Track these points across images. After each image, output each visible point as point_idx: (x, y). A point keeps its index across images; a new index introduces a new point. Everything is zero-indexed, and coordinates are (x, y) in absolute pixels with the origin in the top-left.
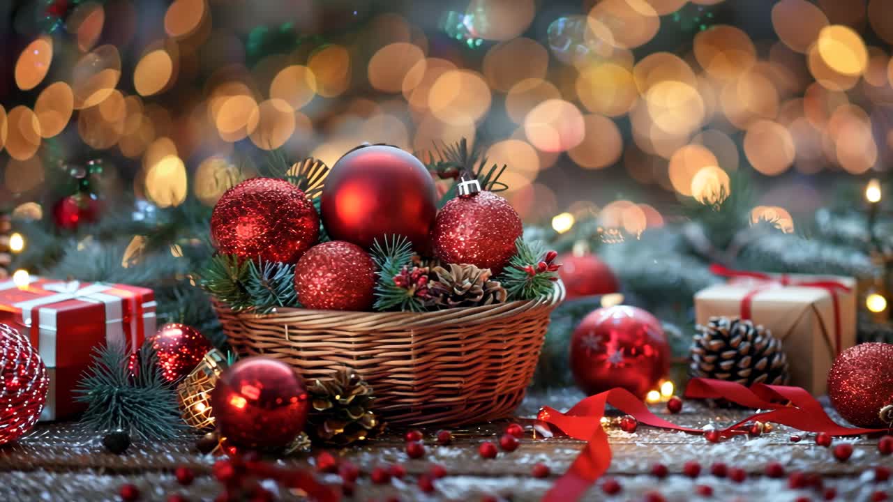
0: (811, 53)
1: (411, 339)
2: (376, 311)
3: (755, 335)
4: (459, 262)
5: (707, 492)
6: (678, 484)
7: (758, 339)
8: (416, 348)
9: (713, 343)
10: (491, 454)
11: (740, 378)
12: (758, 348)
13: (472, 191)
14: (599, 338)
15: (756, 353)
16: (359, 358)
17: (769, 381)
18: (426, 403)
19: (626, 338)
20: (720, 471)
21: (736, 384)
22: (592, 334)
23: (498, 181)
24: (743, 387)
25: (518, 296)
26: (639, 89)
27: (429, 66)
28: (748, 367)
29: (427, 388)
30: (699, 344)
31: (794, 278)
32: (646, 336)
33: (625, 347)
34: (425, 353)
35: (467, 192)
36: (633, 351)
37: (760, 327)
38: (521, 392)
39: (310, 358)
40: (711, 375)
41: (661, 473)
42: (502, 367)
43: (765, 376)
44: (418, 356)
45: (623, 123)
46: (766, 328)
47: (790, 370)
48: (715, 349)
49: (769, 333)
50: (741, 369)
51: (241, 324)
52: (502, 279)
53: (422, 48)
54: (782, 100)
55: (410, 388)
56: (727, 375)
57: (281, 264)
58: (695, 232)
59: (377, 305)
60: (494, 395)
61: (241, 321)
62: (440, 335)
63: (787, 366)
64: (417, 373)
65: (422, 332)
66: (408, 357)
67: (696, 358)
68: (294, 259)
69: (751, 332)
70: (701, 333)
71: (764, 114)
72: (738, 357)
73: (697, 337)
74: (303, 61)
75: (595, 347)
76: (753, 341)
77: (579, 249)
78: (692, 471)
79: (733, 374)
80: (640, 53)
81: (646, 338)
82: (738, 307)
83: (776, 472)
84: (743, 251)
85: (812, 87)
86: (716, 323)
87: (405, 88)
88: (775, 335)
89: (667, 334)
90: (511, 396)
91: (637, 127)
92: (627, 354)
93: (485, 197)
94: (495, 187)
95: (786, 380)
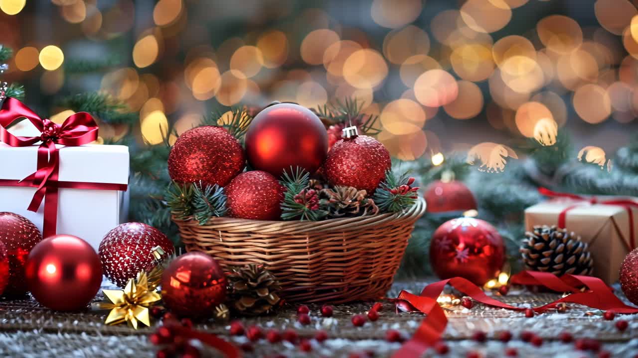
0: (626, 34)
1: (307, 240)
2: (281, 220)
3: (569, 238)
4: (343, 185)
5: (513, 353)
6: (494, 346)
7: (570, 242)
8: (310, 247)
9: (537, 245)
10: (360, 323)
11: (555, 270)
12: (569, 248)
13: (353, 134)
14: (450, 241)
15: (567, 253)
16: (270, 253)
17: (577, 272)
18: (318, 286)
19: (470, 241)
20: (527, 338)
21: (551, 275)
22: (445, 238)
23: (373, 127)
24: (556, 277)
25: (385, 210)
26: (495, 60)
27: (342, 47)
28: (561, 263)
29: (318, 275)
30: (527, 246)
31: (601, 198)
32: (485, 240)
33: (469, 247)
34: (316, 251)
35: (349, 136)
36: (476, 250)
37: (572, 234)
38: (389, 279)
39: (235, 254)
40: (534, 268)
41: (481, 338)
42: (374, 261)
43: (573, 269)
44: (311, 252)
45: (484, 86)
46: (577, 235)
47: (594, 265)
48: (538, 249)
49: (579, 238)
50: (556, 264)
51: (189, 230)
52: (374, 198)
53: (338, 33)
54: (601, 69)
55: (306, 275)
56: (546, 268)
57: (218, 186)
58: (529, 165)
59: (283, 215)
60: (369, 281)
61: (190, 227)
62: (328, 238)
63: (591, 263)
64: (311, 264)
65: (314, 235)
66: (305, 253)
67: (523, 255)
68: (226, 183)
69: (566, 237)
70: (528, 237)
71: (589, 80)
72: (553, 255)
73: (526, 240)
74: (253, 43)
75: (447, 248)
76: (566, 244)
77: (447, 177)
78: (506, 337)
79: (550, 267)
80: (496, 36)
81: (485, 241)
82: (556, 219)
83: (567, 339)
84: (565, 179)
85: (626, 59)
86: (540, 230)
87: (325, 62)
88: (584, 239)
89: (503, 239)
90: (382, 281)
91: (494, 88)
92: (471, 252)
93: (362, 139)
94: (370, 131)
95: (591, 272)
